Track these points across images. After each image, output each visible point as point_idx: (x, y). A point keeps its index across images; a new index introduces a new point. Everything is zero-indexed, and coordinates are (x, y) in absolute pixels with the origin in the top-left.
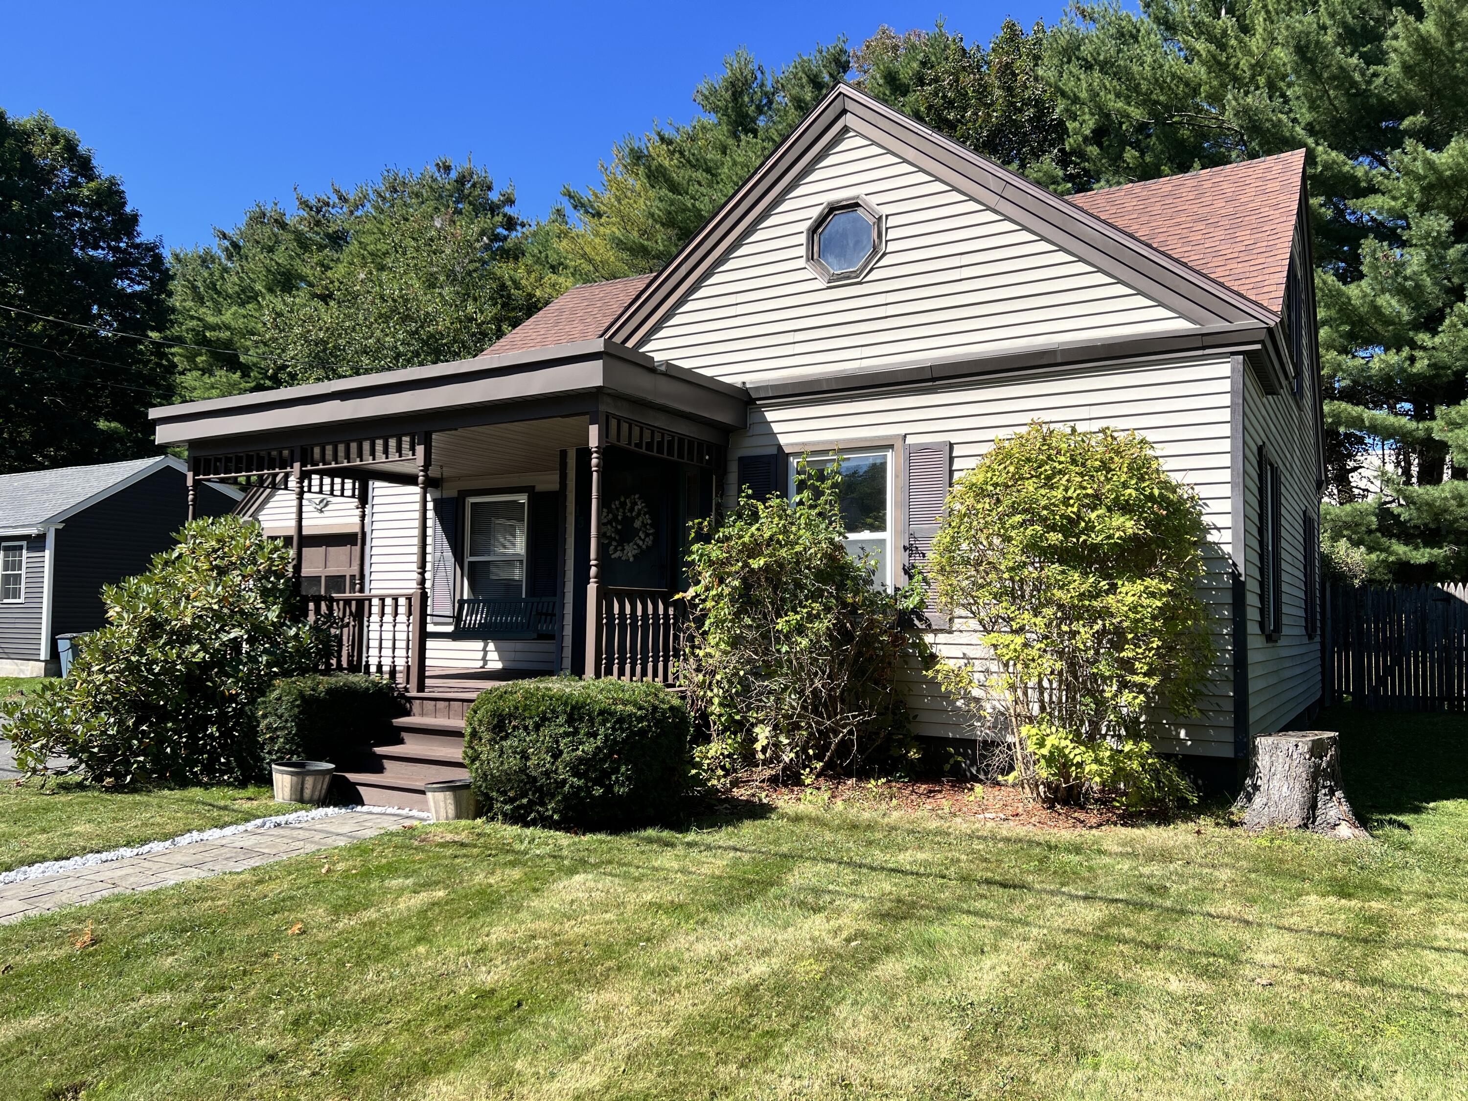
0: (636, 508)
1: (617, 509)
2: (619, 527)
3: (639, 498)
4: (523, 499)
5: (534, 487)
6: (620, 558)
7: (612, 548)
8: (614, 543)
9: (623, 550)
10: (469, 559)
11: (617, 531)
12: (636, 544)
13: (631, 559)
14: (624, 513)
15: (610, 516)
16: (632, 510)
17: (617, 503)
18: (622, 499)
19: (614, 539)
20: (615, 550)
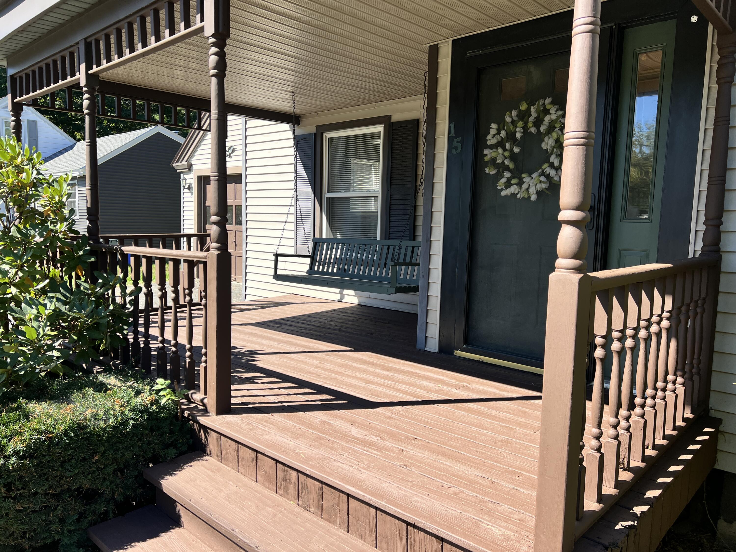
0: (547, 119)
1: (513, 122)
2: (516, 150)
3: (553, 103)
4: (379, 129)
5: (390, 117)
6: (514, 195)
7: (503, 180)
8: (507, 174)
9: (520, 184)
10: (326, 195)
11: (513, 157)
12: (543, 174)
13: (533, 198)
14: (525, 129)
15: (503, 133)
16: (538, 123)
17: (514, 113)
18: (524, 107)
19: (507, 168)
20: (508, 185)
